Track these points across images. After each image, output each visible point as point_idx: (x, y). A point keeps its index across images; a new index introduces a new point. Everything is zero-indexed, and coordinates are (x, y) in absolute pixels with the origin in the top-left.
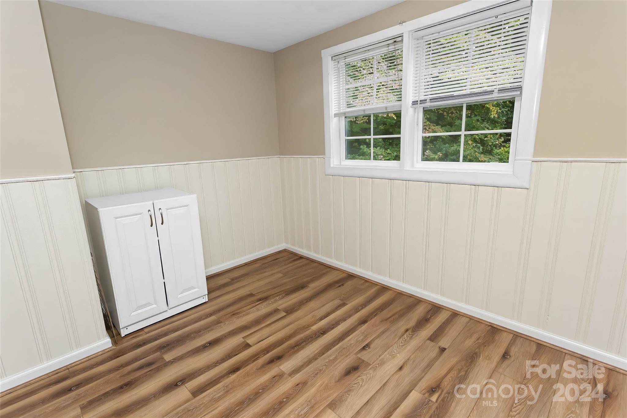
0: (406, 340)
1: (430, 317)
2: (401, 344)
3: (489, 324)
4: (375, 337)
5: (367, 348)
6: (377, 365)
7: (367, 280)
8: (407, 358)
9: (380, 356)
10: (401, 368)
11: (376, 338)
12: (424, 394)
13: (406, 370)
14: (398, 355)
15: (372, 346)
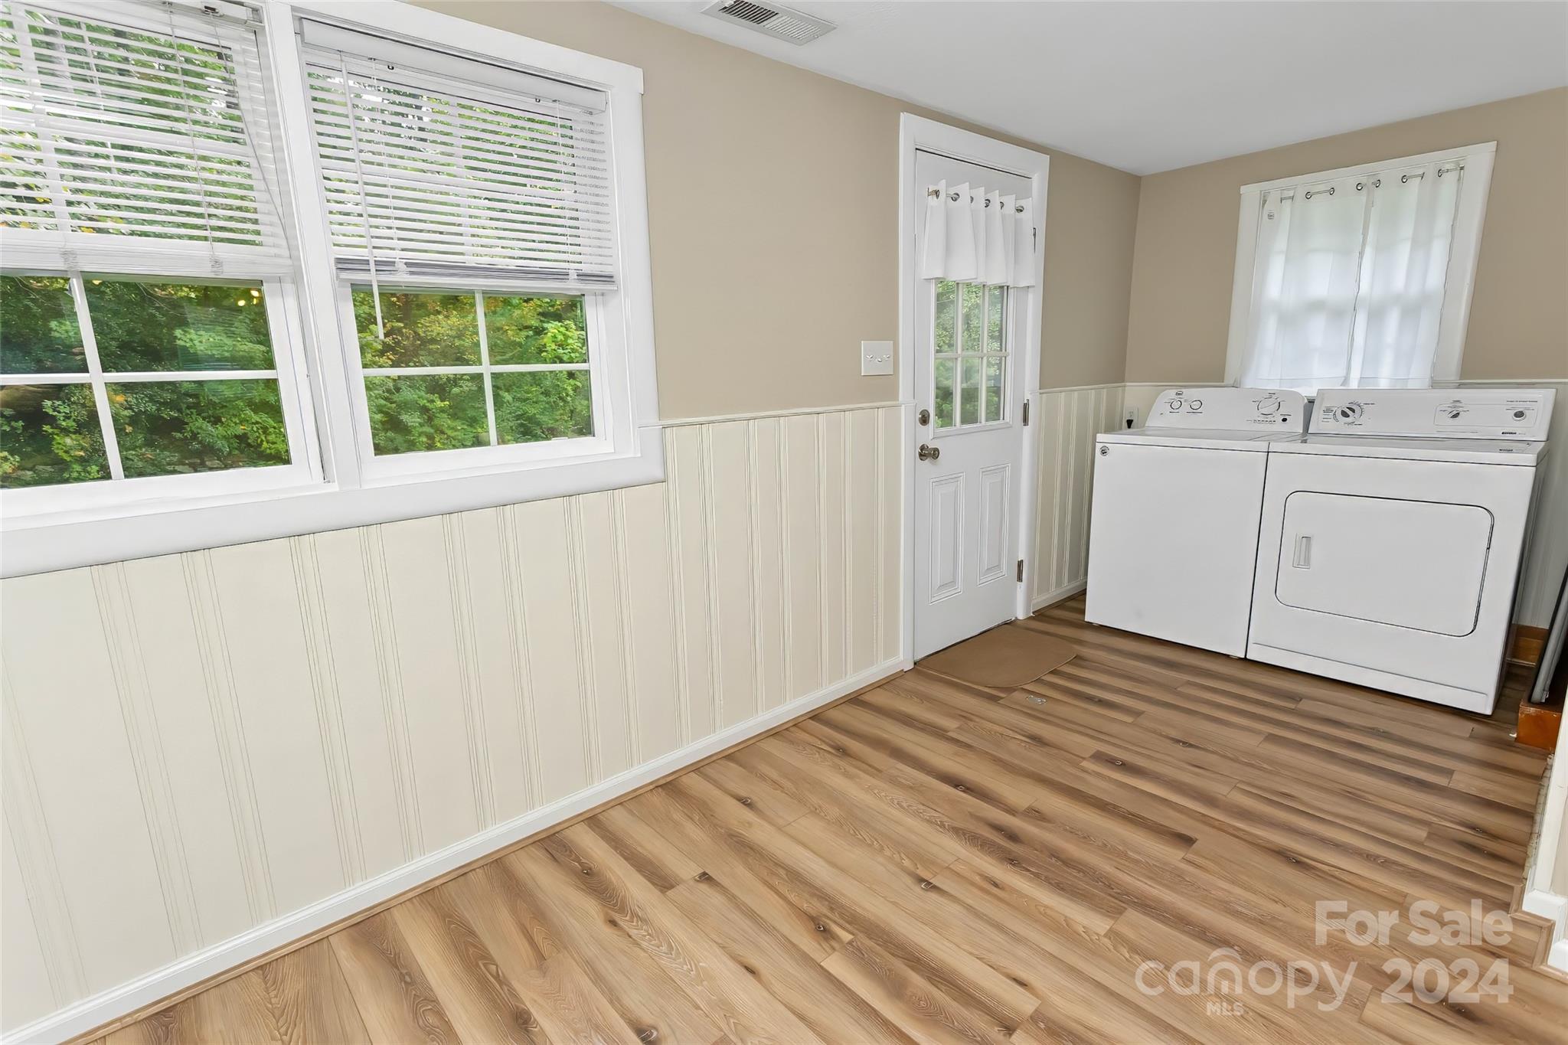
0: (649, 934)
1: (579, 862)
2: (664, 948)
3: (651, 787)
4: (611, 1002)
5: (652, 1034)
6: (732, 1021)
7: (263, 961)
8: (718, 951)
9: (698, 1007)
10: (751, 971)
11: (614, 1000)
12: (834, 949)
13: (755, 961)
14: (701, 964)
15: (647, 1018)
